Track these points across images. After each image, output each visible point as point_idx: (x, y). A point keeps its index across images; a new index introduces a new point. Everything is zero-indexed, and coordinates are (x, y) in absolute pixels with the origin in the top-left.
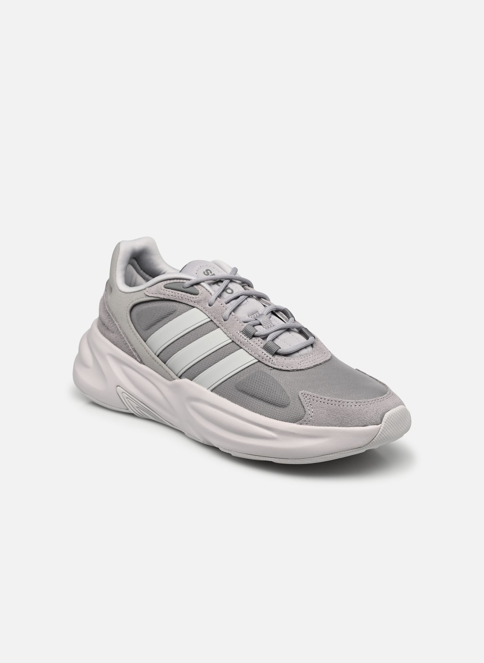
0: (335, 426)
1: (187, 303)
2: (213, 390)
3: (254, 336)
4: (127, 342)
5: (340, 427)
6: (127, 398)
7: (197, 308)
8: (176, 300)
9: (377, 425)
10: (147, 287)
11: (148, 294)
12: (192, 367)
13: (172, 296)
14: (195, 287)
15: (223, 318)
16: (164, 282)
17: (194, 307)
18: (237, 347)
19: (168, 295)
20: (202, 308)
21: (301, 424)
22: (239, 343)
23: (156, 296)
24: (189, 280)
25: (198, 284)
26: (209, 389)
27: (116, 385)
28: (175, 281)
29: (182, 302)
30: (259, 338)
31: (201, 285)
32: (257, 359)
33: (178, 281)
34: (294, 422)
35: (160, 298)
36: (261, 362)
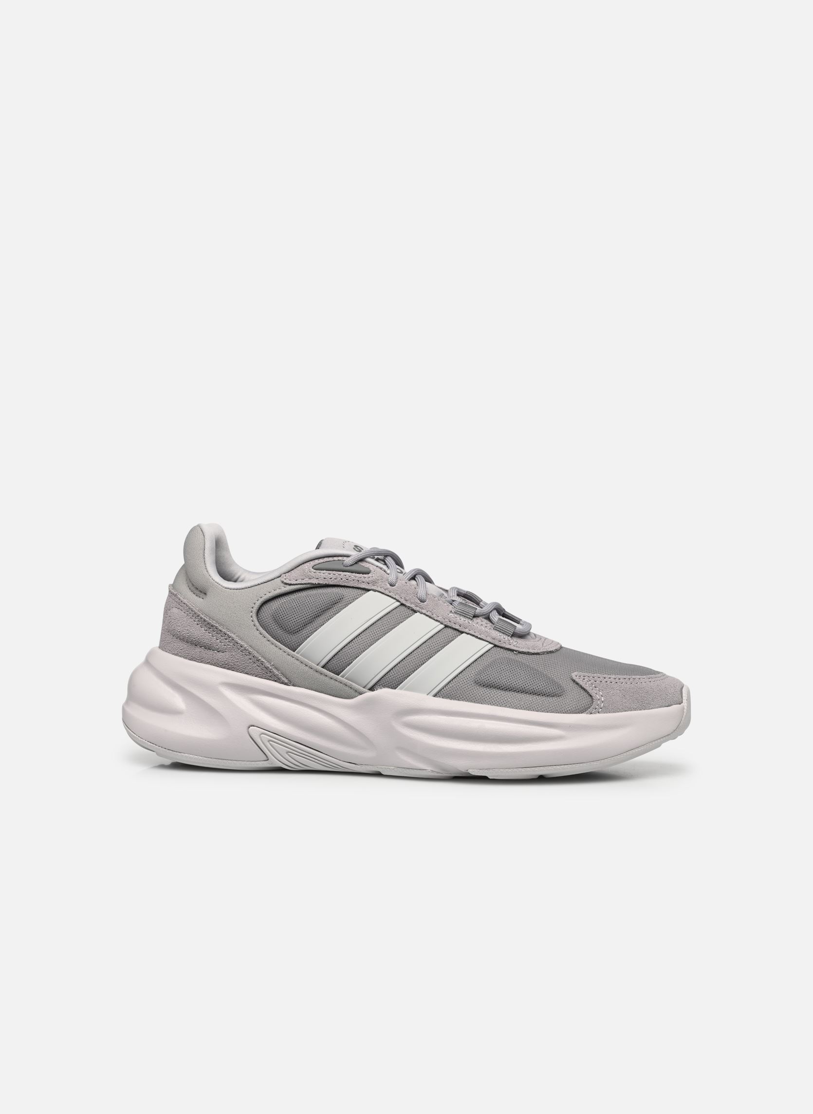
0: (635, 709)
1: (357, 586)
2: (436, 695)
3: (475, 616)
4: (260, 658)
5: (640, 710)
6: (269, 741)
7: (375, 591)
8: (338, 584)
9: (680, 704)
10: (282, 572)
11: (287, 581)
12: (392, 669)
13: (331, 578)
14: (360, 563)
15: (419, 599)
16: (309, 563)
17: (368, 590)
18: (458, 633)
19: (325, 578)
20: (382, 590)
21: (591, 713)
22: (457, 627)
23: (303, 582)
24: (348, 556)
25: (362, 560)
26: (430, 694)
27: (248, 726)
28: (326, 559)
29: (348, 585)
30: (481, 618)
31: (366, 562)
32: (492, 644)
33: (331, 559)
34: (581, 712)
35: (313, 584)
36: (498, 647)
